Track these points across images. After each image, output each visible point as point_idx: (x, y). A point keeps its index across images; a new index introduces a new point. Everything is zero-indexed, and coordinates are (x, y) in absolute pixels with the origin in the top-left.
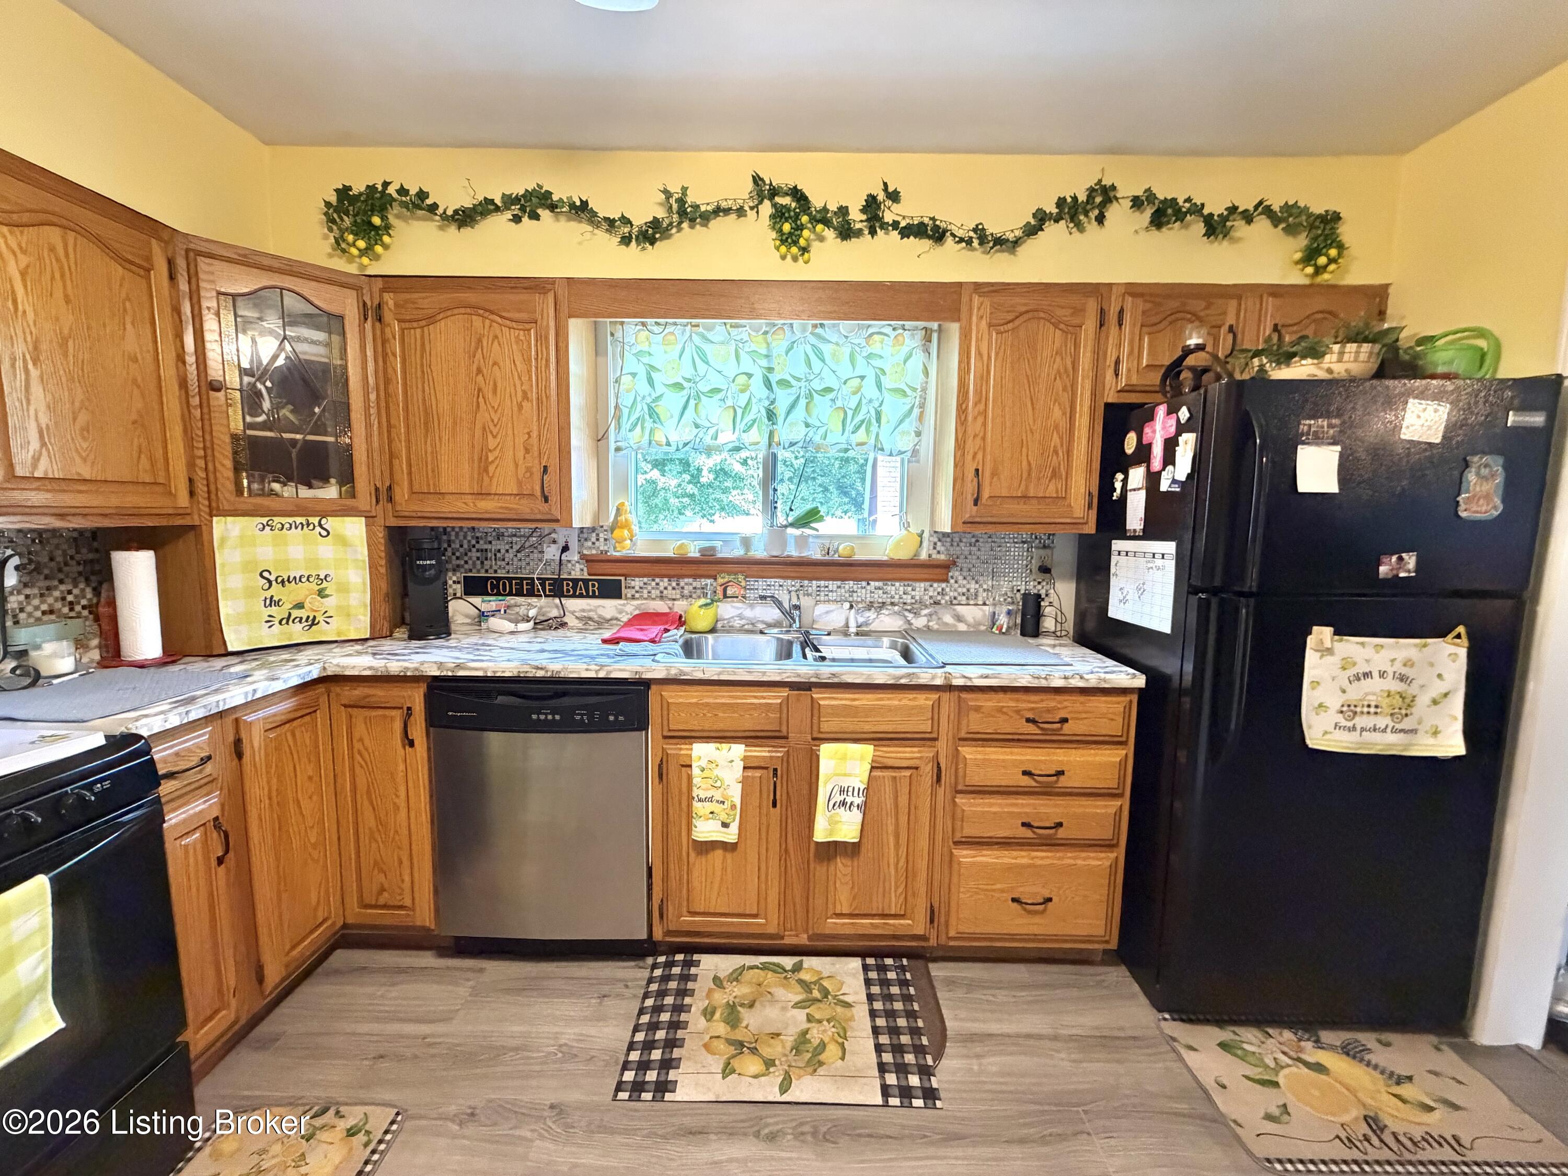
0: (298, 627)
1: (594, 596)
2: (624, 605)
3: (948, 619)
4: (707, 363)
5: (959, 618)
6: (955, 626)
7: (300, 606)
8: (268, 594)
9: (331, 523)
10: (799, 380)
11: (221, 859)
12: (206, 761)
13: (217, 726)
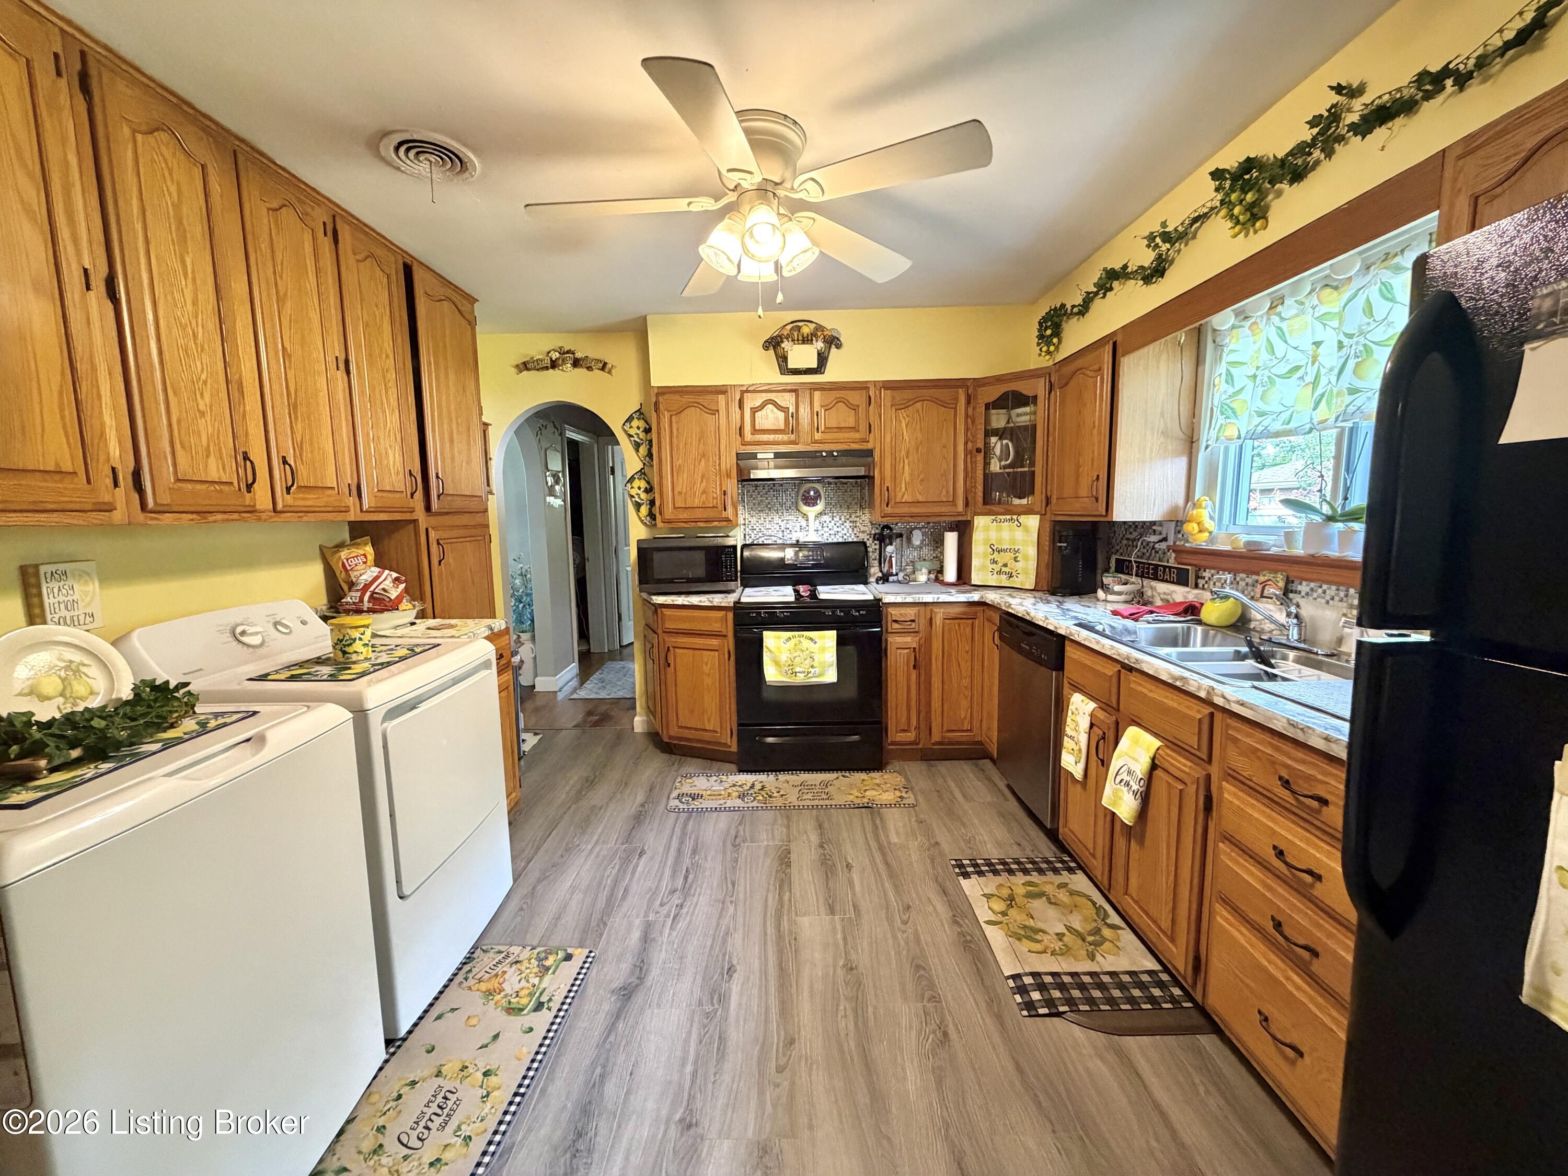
0: (1004, 577)
1: (1173, 583)
7: (1005, 565)
8: (992, 557)
9: (1023, 518)
11: (914, 667)
12: (913, 621)
13: (922, 609)
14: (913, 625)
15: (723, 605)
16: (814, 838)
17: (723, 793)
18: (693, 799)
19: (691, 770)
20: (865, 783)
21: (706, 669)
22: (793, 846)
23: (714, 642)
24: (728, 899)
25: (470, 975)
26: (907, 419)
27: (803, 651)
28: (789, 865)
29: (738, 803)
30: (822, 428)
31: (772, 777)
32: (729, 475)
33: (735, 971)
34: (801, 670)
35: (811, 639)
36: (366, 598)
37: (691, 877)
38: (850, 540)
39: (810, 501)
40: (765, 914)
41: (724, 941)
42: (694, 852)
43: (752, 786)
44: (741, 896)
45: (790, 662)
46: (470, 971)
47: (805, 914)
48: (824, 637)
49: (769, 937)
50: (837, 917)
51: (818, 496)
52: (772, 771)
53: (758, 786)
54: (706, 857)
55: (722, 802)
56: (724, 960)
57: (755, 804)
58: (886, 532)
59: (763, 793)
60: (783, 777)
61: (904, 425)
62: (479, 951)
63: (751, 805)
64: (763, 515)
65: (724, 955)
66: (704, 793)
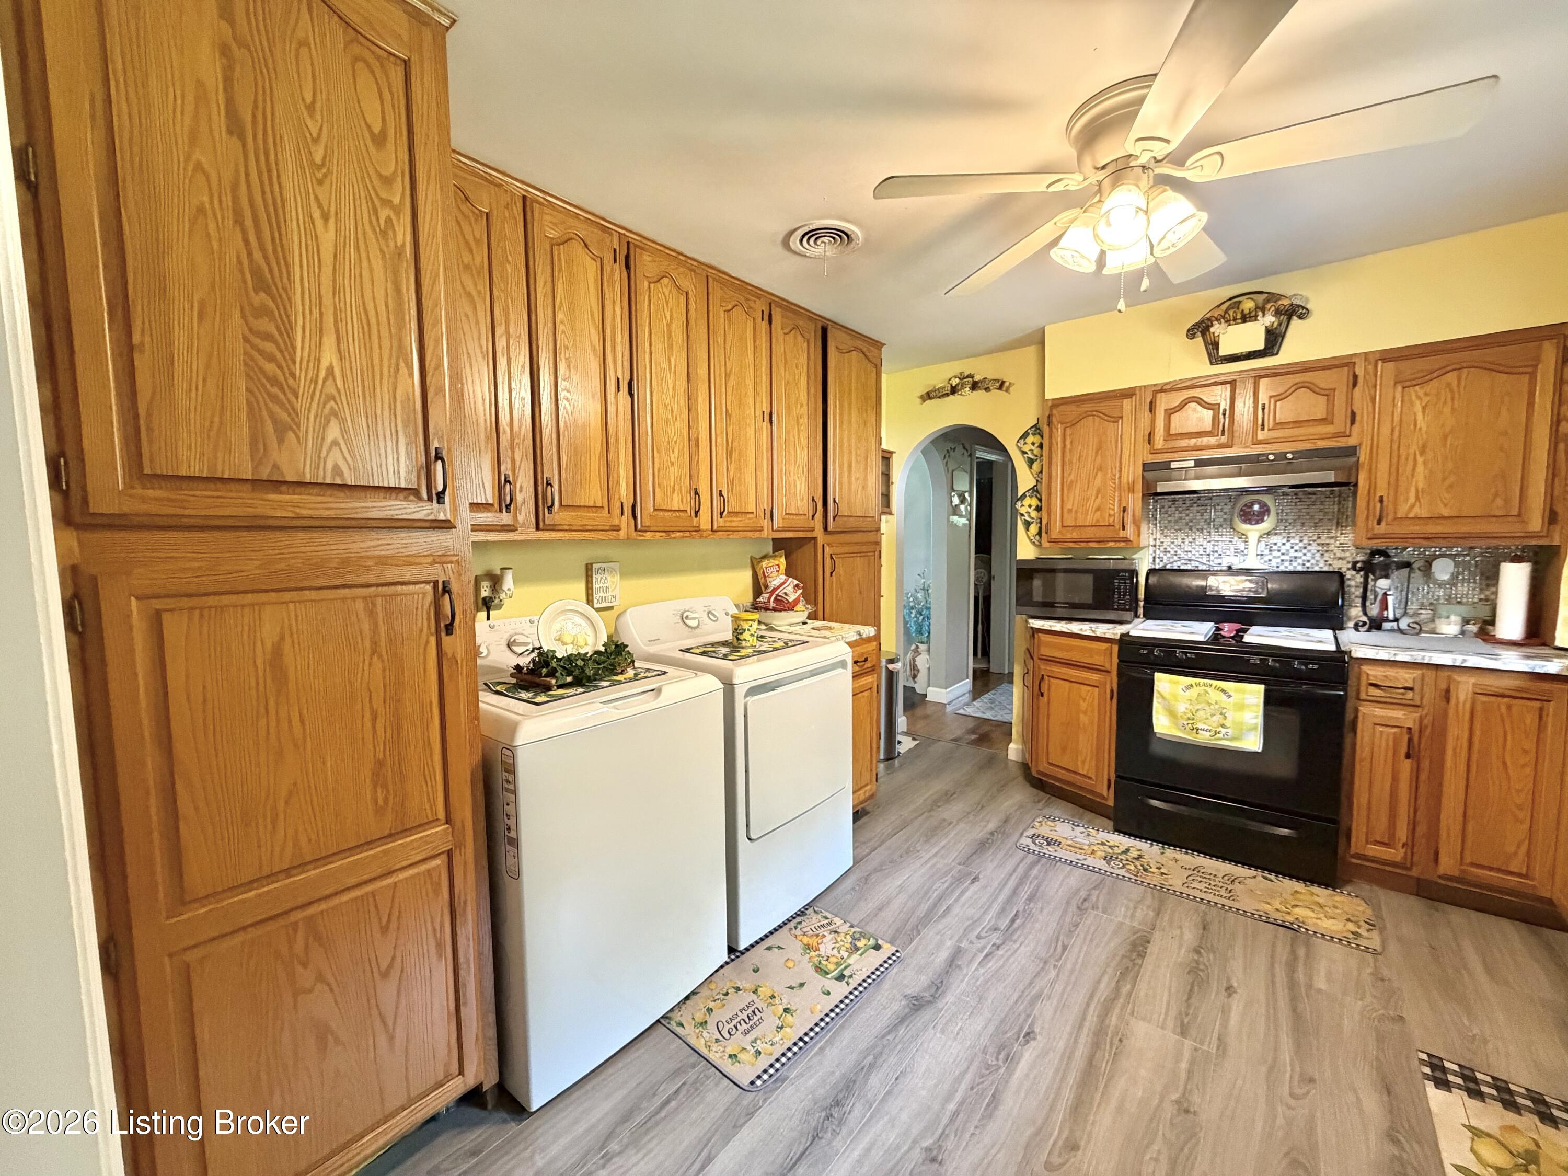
11: (1408, 756)
12: (1411, 689)
13: (1430, 674)
14: (1410, 695)
15: (1107, 636)
16: (1190, 936)
17: (1086, 847)
18: (1049, 844)
19: (1057, 813)
20: (1298, 896)
21: (1084, 705)
22: (1157, 935)
23: (1095, 677)
24: (1052, 961)
25: (799, 927)
26: (1426, 400)
27: (1210, 704)
28: (1142, 955)
29: (1102, 864)
30: (1269, 423)
31: (1156, 848)
32: (1131, 489)
33: (1035, 1039)
34: (1206, 727)
35: (1223, 691)
36: (772, 599)
37: (1018, 922)
38: (1317, 569)
39: (1249, 517)
40: (1091, 997)
41: (1032, 1003)
42: (1031, 899)
43: (1127, 851)
44: (1069, 966)
45: (1190, 715)
46: (800, 923)
47: (1144, 1019)
48: (1243, 691)
49: (1087, 1024)
50: (1188, 1043)
51: (1265, 511)
52: (1158, 842)
53: (1133, 854)
54: (1042, 909)
55: (1081, 857)
56: (1025, 1021)
57: (1122, 872)
58: (1378, 559)
59: (1138, 863)
60: (1170, 852)
61: (1418, 407)
62: (811, 910)
63: (1118, 872)
64: (1181, 535)
65: (1028, 1016)
66: (1063, 841)
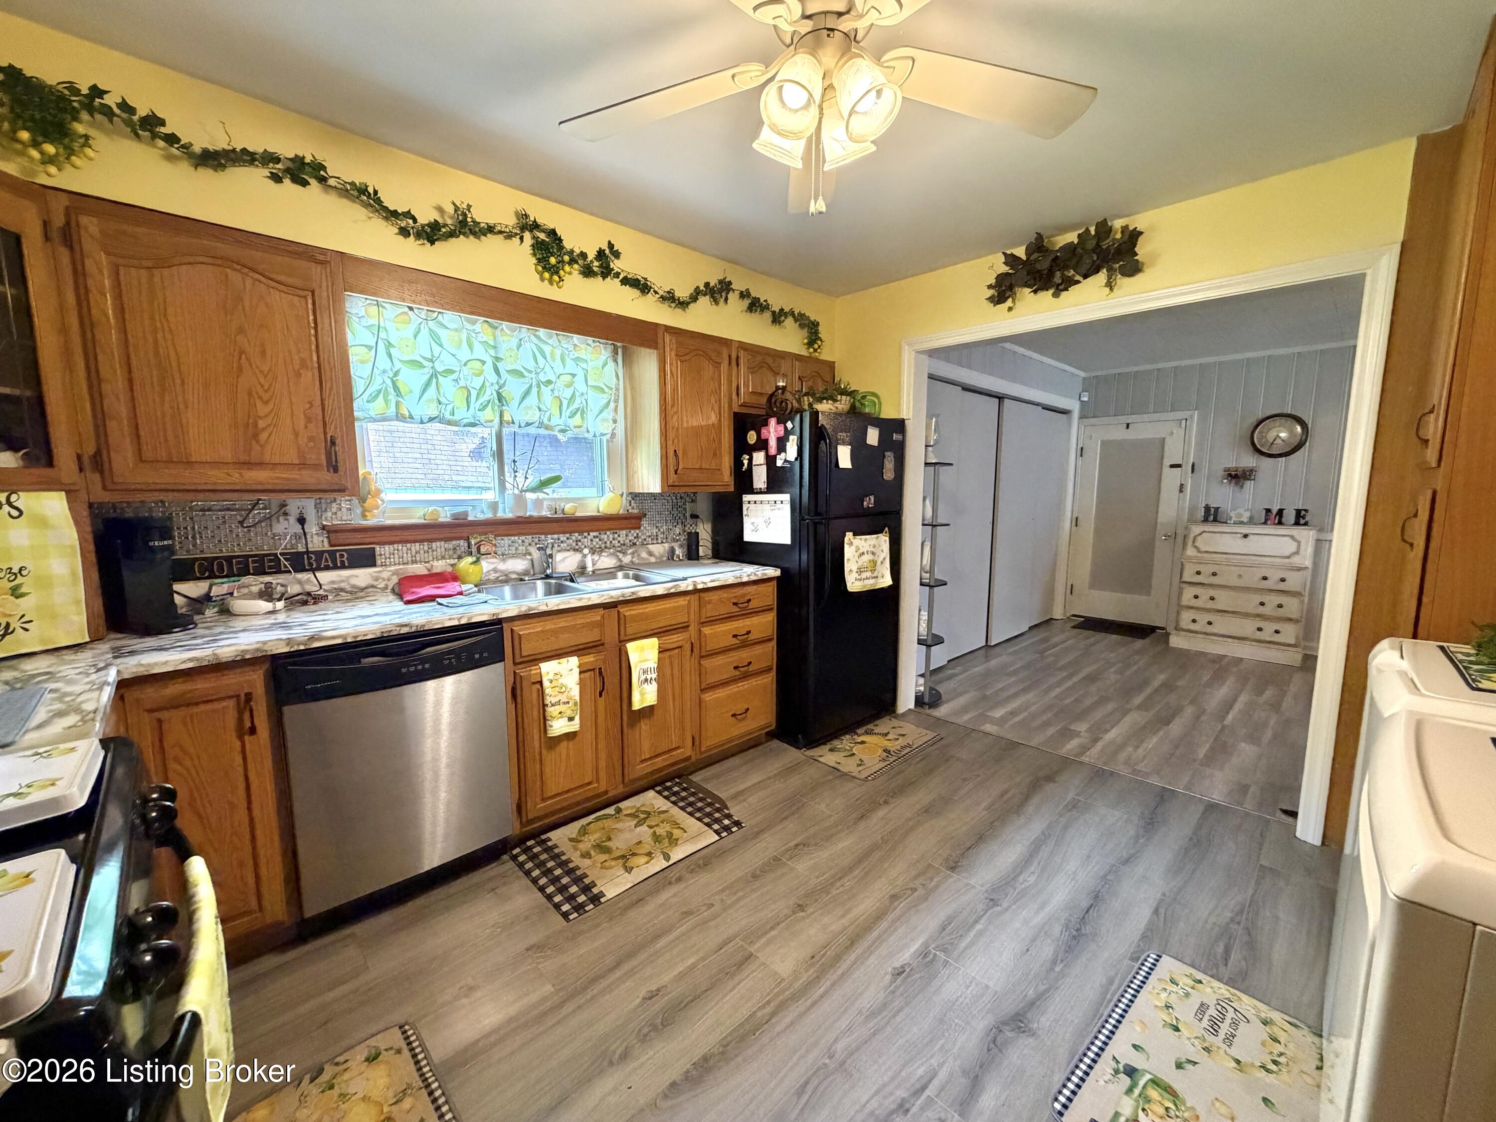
1: (343, 567)
2: (380, 572)
3: (644, 555)
4: (441, 345)
5: (651, 554)
6: (647, 559)
9: (23, 499)
10: (530, 372)
